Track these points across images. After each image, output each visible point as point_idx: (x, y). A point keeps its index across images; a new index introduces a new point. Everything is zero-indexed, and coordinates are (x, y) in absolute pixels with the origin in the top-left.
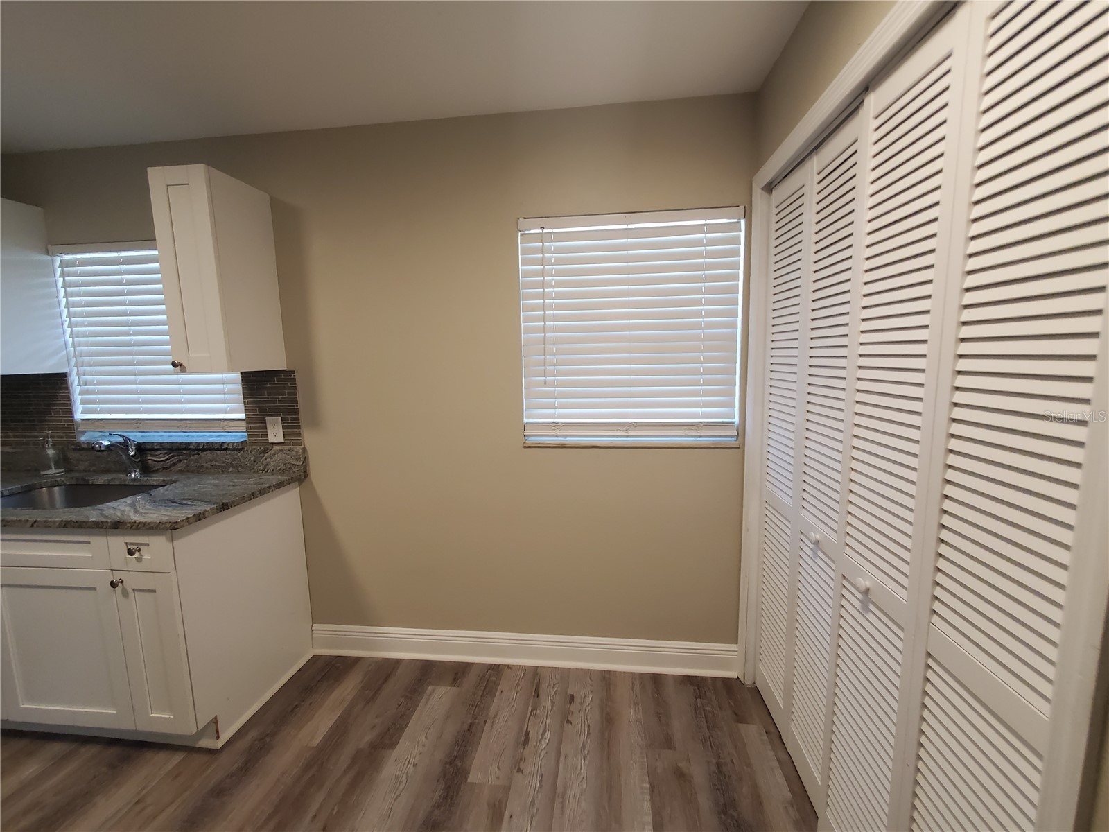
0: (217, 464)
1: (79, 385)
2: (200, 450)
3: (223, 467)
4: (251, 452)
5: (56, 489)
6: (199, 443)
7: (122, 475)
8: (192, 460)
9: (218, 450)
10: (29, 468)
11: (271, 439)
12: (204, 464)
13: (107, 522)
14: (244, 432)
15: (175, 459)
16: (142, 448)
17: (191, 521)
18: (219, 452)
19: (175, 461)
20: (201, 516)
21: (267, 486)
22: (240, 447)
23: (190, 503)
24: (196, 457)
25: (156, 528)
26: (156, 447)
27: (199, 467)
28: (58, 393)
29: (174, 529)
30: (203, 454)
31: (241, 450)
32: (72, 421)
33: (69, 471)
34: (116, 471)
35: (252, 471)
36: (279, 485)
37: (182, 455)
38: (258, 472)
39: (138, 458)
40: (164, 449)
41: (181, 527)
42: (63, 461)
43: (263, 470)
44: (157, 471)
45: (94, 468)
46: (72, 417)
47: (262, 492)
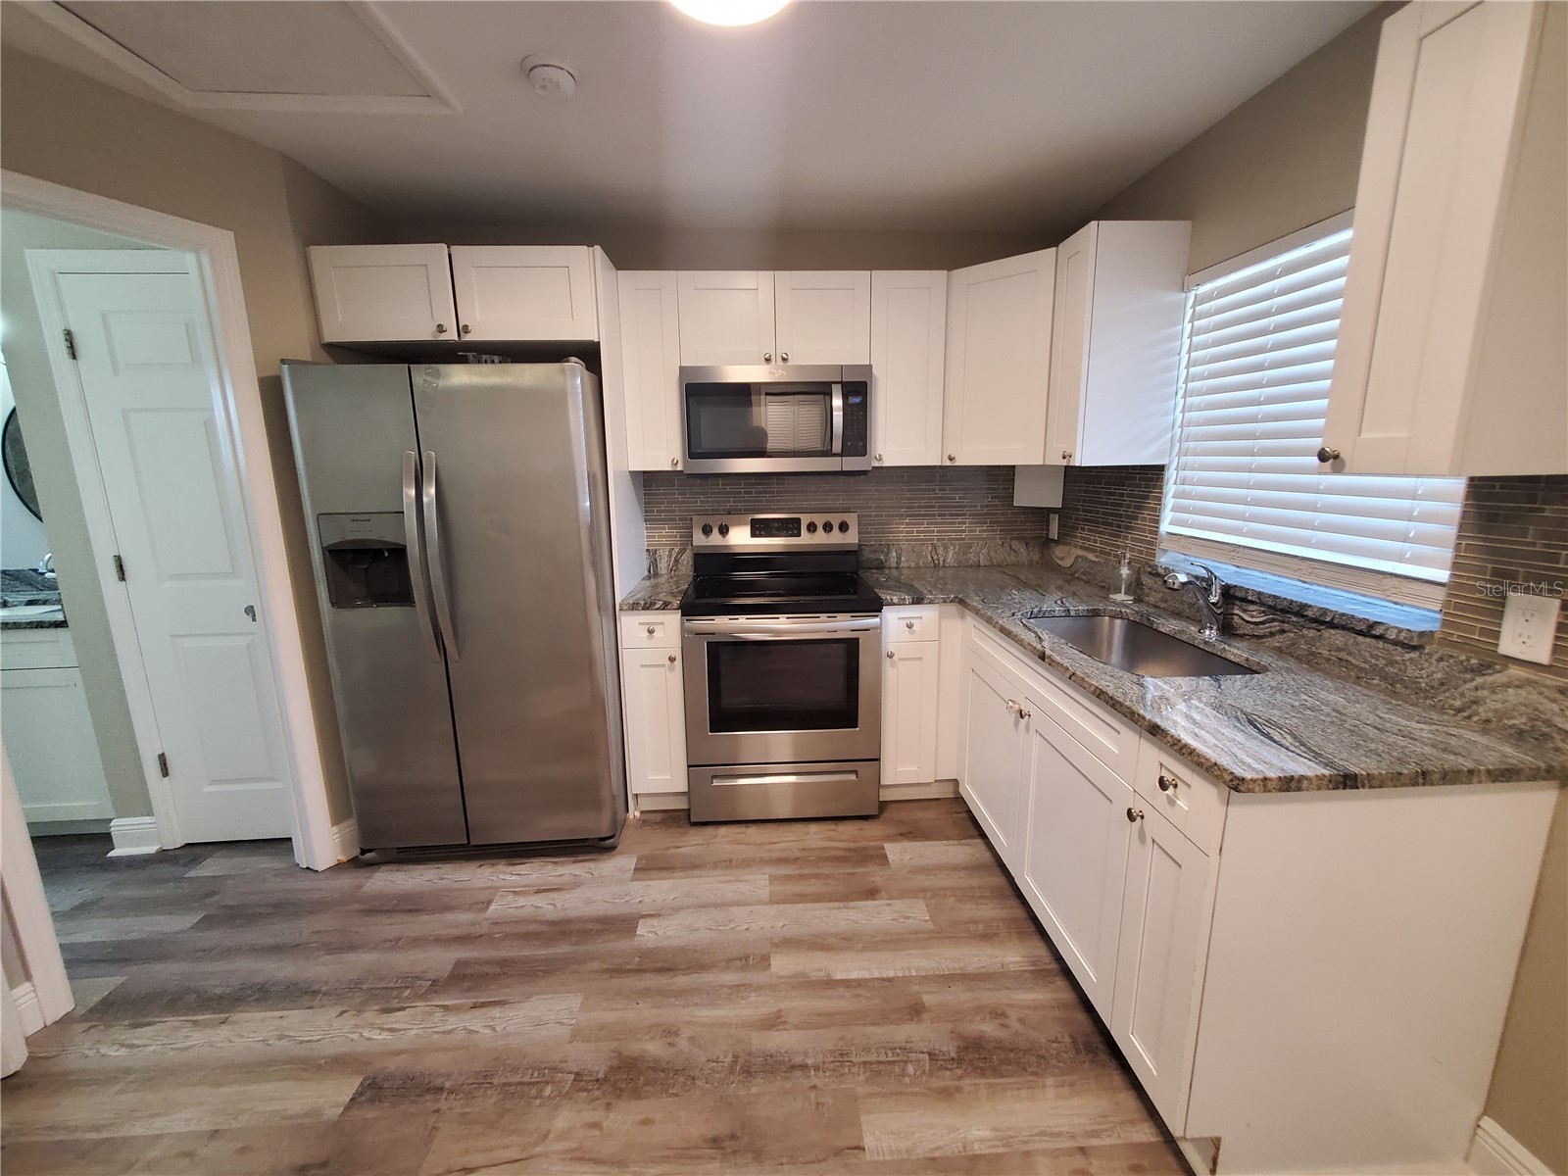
0: (1350, 659)
1: (1175, 483)
2: (1323, 623)
3: (1362, 669)
4: (1441, 659)
5: (1118, 622)
6: (1325, 611)
7: (1192, 628)
8: (1303, 636)
9: (1360, 633)
10: (1104, 584)
11: (1508, 646)
12: (1325, 652)
13: (1144, 718)
14: (1434, 612)
15: (1276, 626)
16: (1229, 594)
17: (1270, 787)
18: (1360, 639)
19: (1273, 630)
20: (1293, 785)
21: (1470, 765)
22: (1415, 643)
23: (1277, 737)
24: (1312, 633)
25: (1207, 770)
26: (1250, 598)
27: (1313, 654)
28: (1151, 492)
29: (1236, 789)
30: (1328, 633)
31: (1414, 648)
32: (1156, 533)
33: (1138, 600)
34: (1188, 618)
35: (1428, 702)
36: (1506, 775)
37: (1288, 623)
38: (1443, 708)
39: (1220, 607)
40: (1262, 604)
41: (1249, 791)
42: (1136, 587)
43: (1459, 710)
44: (1243, 636)
45: (1165, 605)
46: (1157, 527)
47: (1451, 777)
